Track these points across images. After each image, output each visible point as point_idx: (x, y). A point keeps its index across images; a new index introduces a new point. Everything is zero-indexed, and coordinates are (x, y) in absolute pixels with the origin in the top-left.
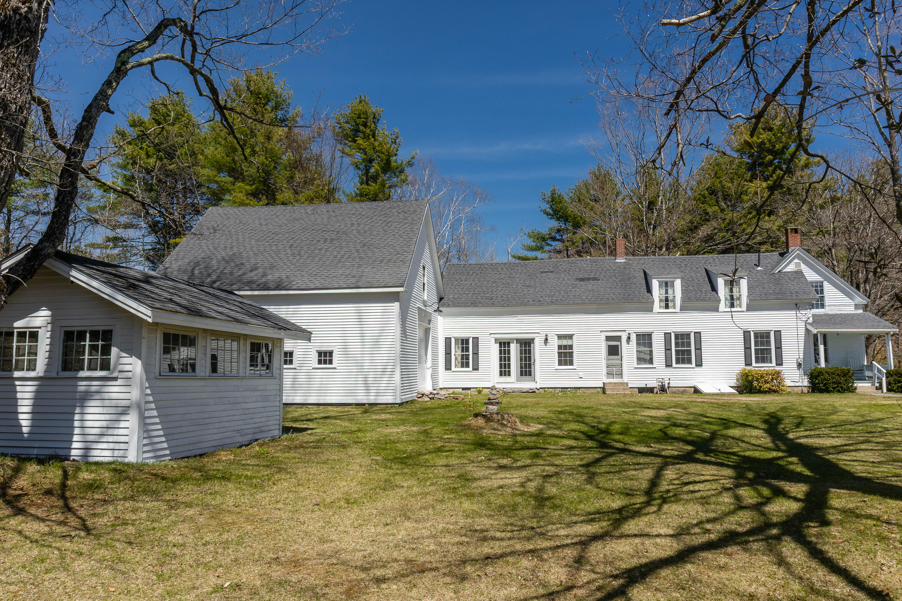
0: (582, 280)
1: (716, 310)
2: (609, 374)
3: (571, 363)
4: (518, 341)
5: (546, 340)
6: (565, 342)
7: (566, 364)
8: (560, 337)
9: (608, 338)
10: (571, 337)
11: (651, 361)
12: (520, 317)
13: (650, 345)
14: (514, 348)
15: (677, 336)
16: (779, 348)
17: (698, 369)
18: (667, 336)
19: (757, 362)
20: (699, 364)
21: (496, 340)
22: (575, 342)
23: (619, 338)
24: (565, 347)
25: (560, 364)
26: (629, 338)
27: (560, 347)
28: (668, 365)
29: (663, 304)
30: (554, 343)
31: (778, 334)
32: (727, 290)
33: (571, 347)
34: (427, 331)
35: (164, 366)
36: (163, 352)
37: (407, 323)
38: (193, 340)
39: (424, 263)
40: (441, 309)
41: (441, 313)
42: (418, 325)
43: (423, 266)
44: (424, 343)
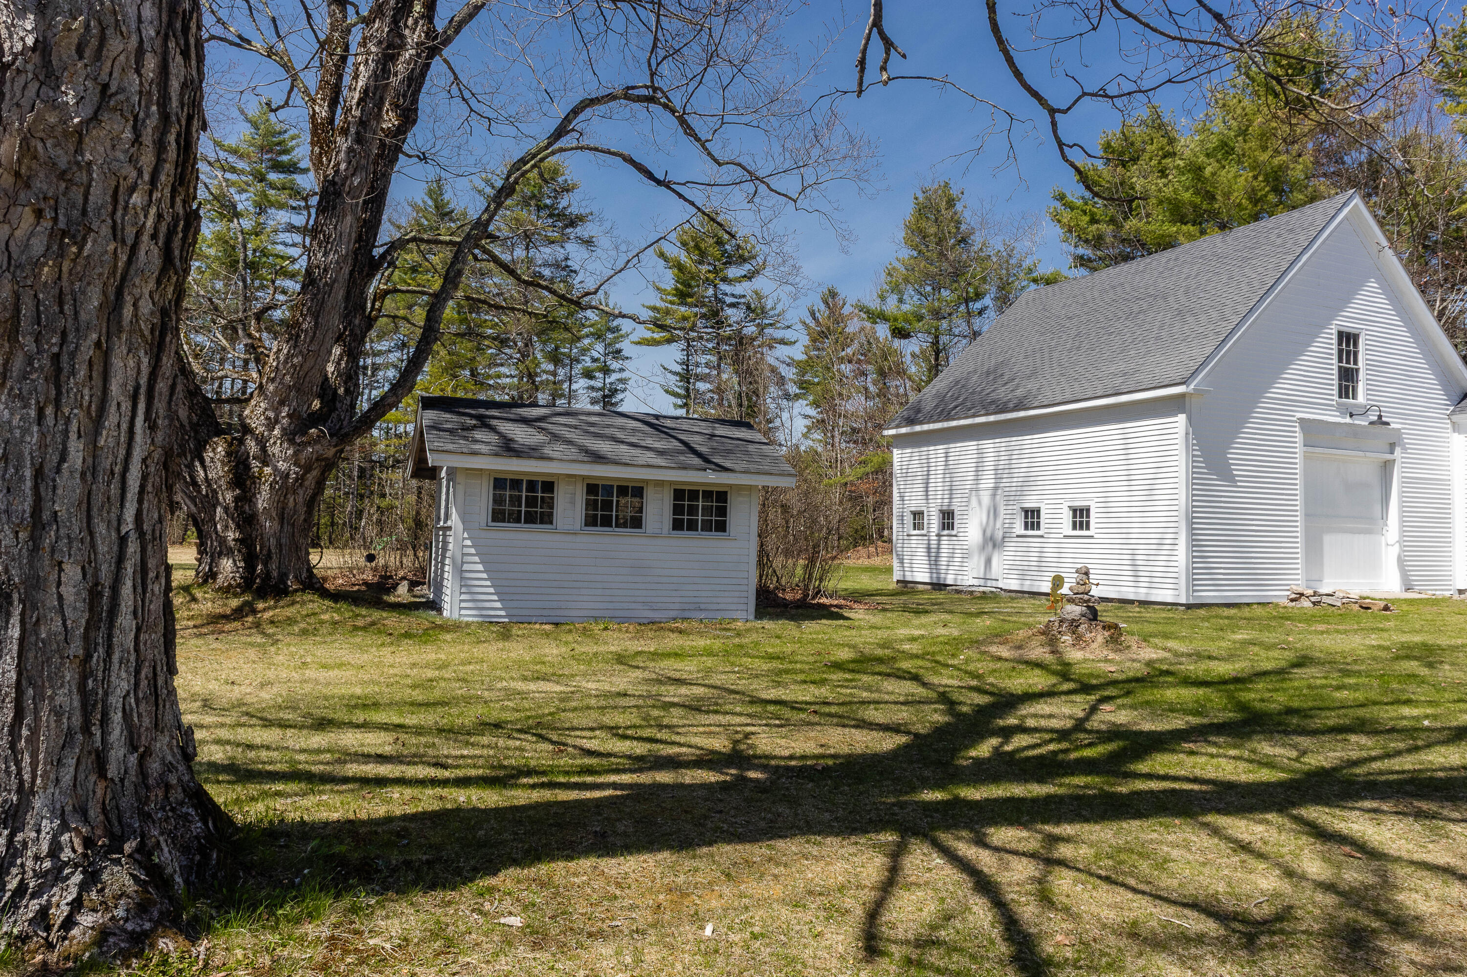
34: (1387, 468)
35: (498, 516)
36: (498, 500)
37: (1233, 455)
38: (549, 486)
39: (1349, 326)
40: (1458, 418)
41: (1456, 428)
42: (1306, 458)
43: (1340, 334)
44: (1377, 493)
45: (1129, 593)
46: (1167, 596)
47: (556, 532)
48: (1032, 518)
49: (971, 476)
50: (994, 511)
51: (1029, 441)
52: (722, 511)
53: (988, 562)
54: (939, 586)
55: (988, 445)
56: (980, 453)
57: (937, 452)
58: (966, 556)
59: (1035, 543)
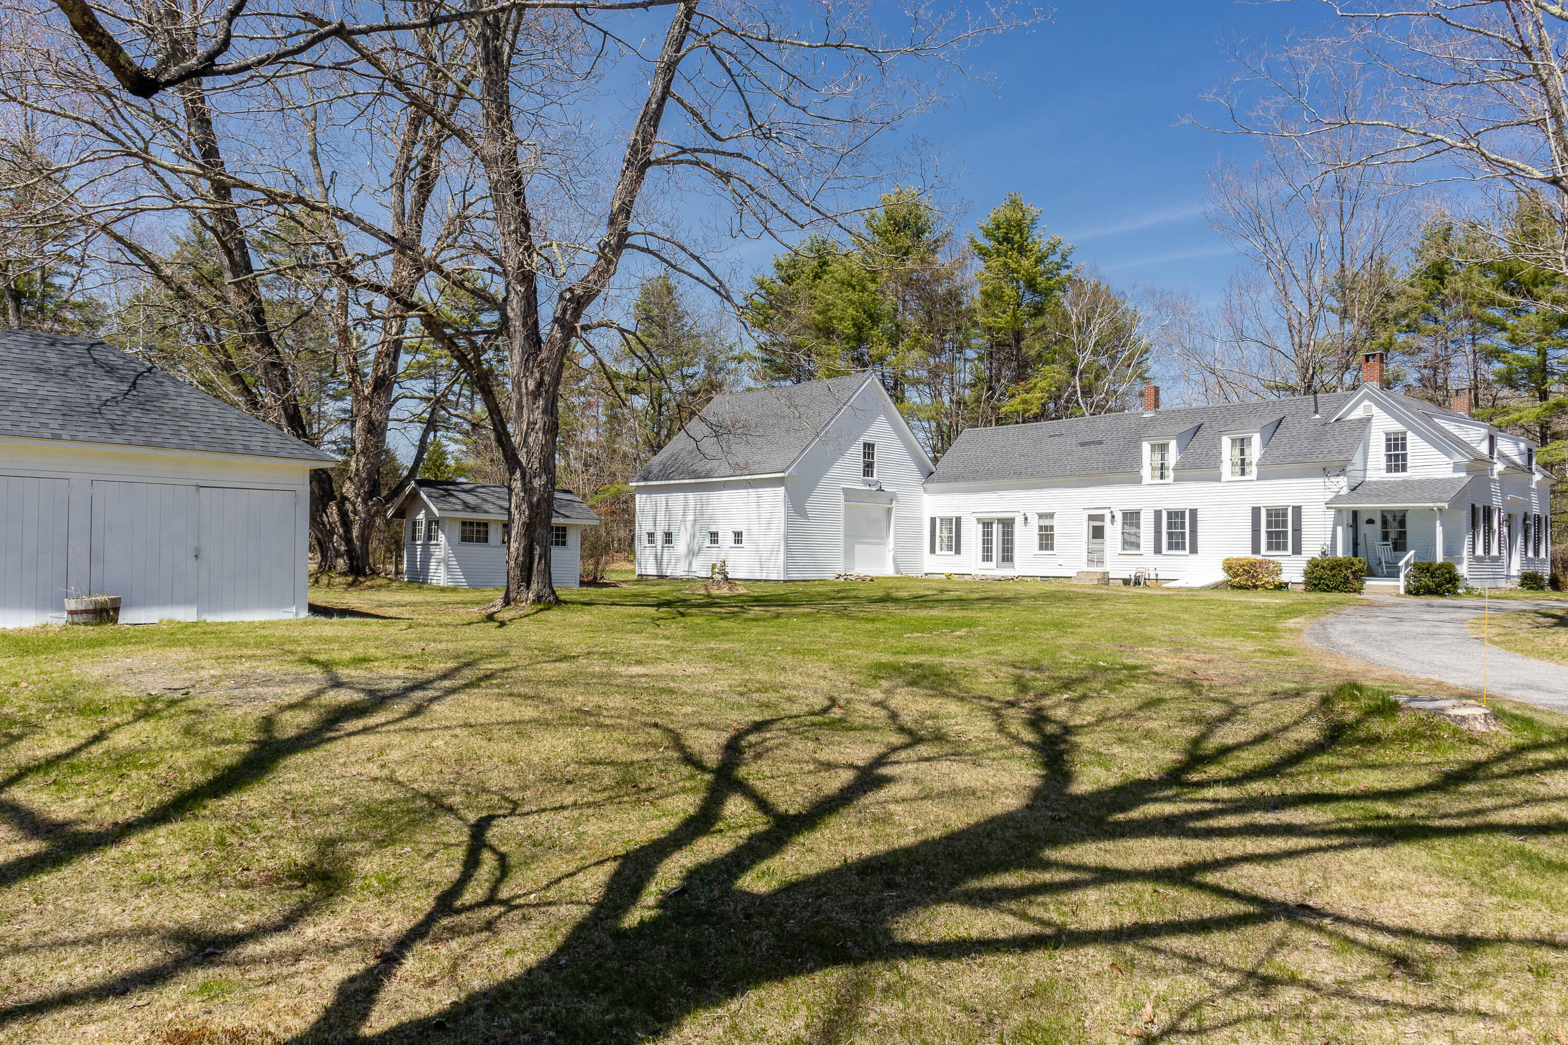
0: (1083, 444)
1: (1218, 479)
2: (1090, 561)
3: (1052, 549)
4: (1000, 521)
5: (1026, 519)
6: (1046, 522)
7: (1047, 549)
8: (1041, 516)
9: (1091, 518)
10: (1051, 516)
11: (1138, 546)
12: (1001, 493)
13: (1138, 526)
14: (996, 529)
15: (1170, 514)
16: (1297, 530)
17: (1193, 556)
18: (1158, 514)
19: (1270, 548)
20: (1194, 550)
21: (978, 520)
22: (1055, 522)
23: (1101, 518)
24: (1046, 527)
25: (1041, 548)
26: (1113, 517)
27: (1041, 528)
28: (1158, 550)
29: (1158, 473)
30: (1034, 522)
31: (1297, 510)
32: (1237, 452)
33: (1052, 528)
34: (889, 511)
35: (464, 539)
36: (463, 532)
37: (808, 506)
38: (486, 525)
39: (870, 440)
40: (926, 486)
41: (925, 490)
42: (846, 506)
43: (865, 444)
44: (884, 524)
45: (757, 576)
46: (774, 577)
47: (489, 546)
48: (714, 536)
49: (681, 513)
50: (694, 536)
51: (714, 495)
52: (564, 536)
53: (690, 564)
54: (661, 577)
55: (691, 496)
56: (686, 499)
57: (661, 498)
58: (678, 561)
59: (714, 551)
